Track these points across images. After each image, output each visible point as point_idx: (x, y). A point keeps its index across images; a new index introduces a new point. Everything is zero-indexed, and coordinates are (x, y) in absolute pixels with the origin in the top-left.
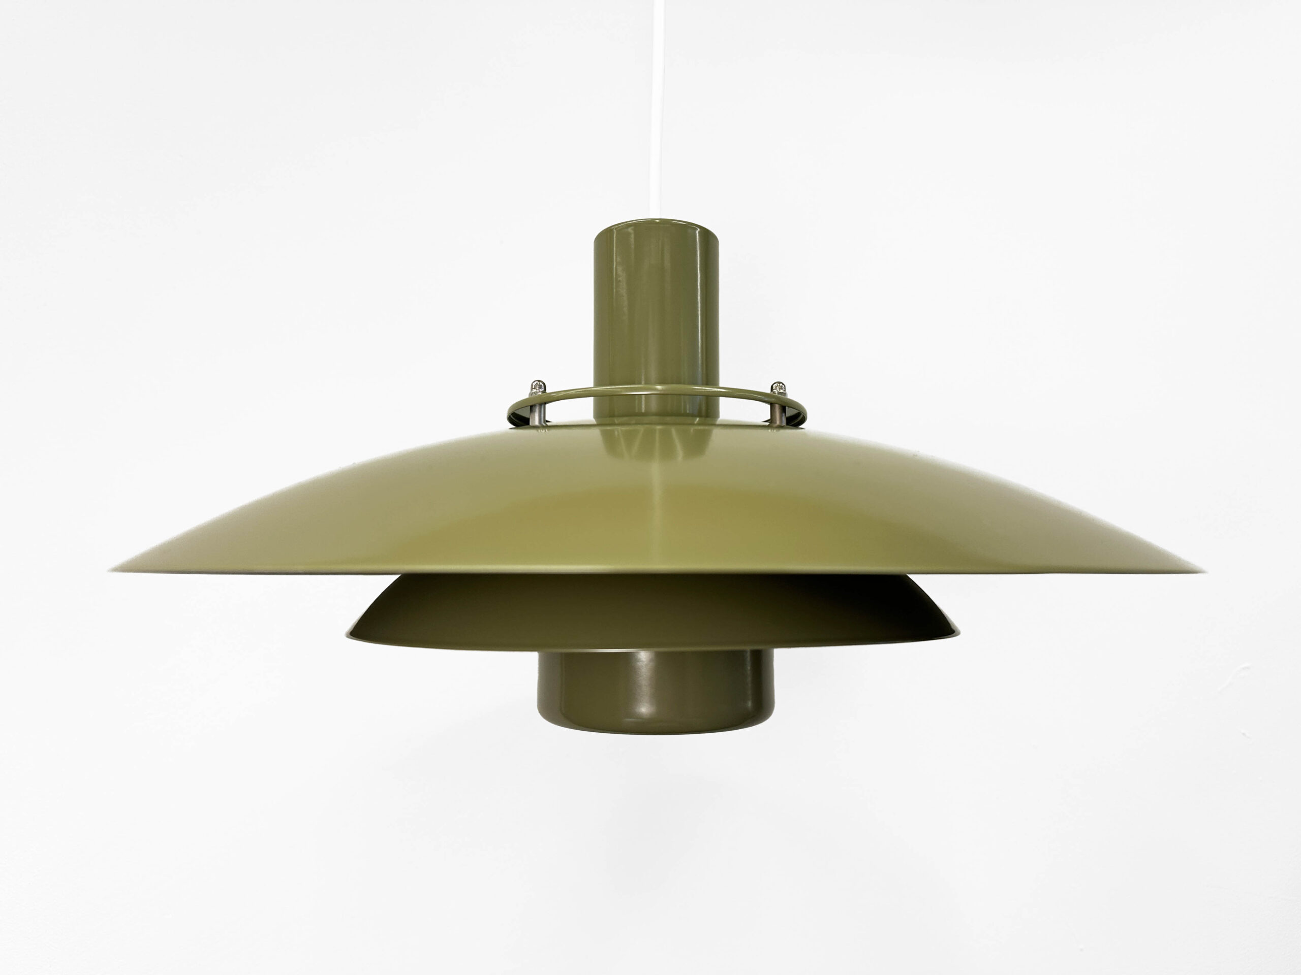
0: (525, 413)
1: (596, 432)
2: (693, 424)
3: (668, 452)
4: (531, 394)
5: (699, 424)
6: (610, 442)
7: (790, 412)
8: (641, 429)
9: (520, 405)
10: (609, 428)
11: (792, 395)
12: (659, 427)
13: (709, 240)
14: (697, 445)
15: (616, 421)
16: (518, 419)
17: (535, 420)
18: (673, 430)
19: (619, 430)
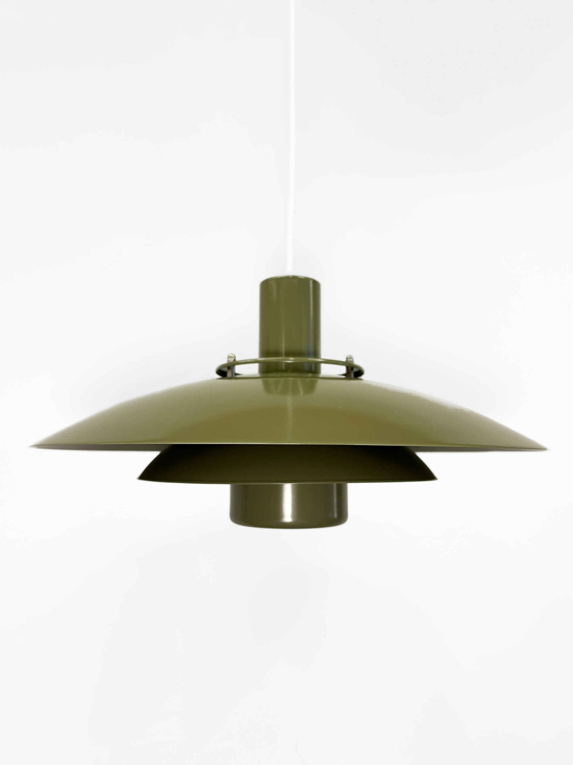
0: (225, 369)
1: (260, 382)
2: (308, 377)
3: (295, 391)
4: (228, 361)
5: (311, 377)
6: (267, 387)
7: (355, 370)
8: (282, 380)
9: (223, 366)
10: (267, 379)
11: (357, 362)
12: (291, 379)
13: (316, 285)
14: (310, 388)
15: (270, 375)
16: (222, 373)
17: (229, 374)
18: (299, 380)
19: (271, 380)
